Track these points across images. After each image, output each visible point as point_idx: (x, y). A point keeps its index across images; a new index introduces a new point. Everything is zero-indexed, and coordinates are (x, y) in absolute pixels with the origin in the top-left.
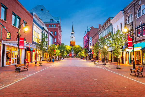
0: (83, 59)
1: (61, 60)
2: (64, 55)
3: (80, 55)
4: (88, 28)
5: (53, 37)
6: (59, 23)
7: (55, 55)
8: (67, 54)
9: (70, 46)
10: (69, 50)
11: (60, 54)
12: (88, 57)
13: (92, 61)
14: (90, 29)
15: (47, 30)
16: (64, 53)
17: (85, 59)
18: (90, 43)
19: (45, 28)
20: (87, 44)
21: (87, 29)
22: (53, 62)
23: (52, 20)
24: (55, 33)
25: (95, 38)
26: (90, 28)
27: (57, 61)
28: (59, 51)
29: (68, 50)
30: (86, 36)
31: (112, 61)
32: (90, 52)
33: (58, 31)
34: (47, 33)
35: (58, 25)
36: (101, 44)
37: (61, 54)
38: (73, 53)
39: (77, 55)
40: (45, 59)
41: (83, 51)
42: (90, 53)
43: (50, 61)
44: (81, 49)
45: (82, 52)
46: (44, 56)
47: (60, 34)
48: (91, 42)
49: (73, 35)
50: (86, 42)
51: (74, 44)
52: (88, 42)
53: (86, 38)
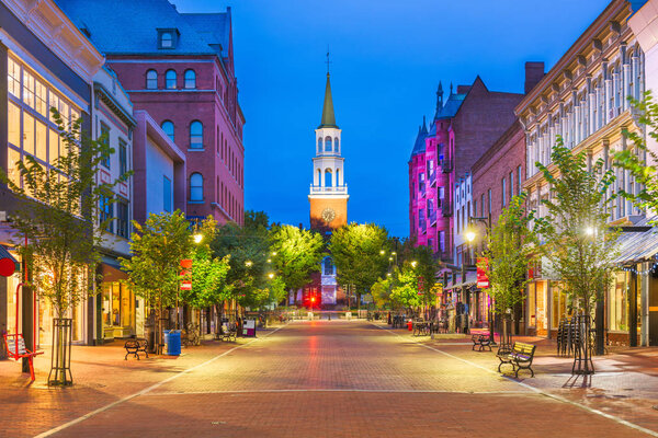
0: (410, 328)
1: (240, 340)
2: (268, 301)
3: (385, 296)
4: (440, 94)
5: (178, 163)
6: (225, 54)
7: (194, 295)
8: (287, 289)
9: (307, 234)
10: (303, 261)
11: (228, 288)
12: (446, 315)
13: (482, 345)
14: (462, 97)
15: (129, 108)
16: (259, 283)
17: (420, 327)
18: (458, 207)
19: (110, 89)
20: (438, 214)
21: (439, 104)
22: (174, 352)
23: (166, 36)
24: (197, 129)
25: (501, 169)
26: (461, 89)
27: (206, 344)
28: (221, 269)
29: (298, 259)
30: (428, 154)
31: (633, 340)
32: (459, 278)
33: (220, 120)
34: (130, 125)
35: (217, 71)
36: (555, 202)
37: (234, 292)
38: (329, 280)
39: (366, 299)
40: (119, 332)
41: (410, 268)
42: (459, 285)
43: (152, 347)
44: (388, 254)
45: (402, 278)
46: (106, 304)
47: (232, 143)
48: (469, 197)
49: (331, 150)
50: (429, 202)
51: (340, 220)
52: (442, 196)
53: (432, 172)
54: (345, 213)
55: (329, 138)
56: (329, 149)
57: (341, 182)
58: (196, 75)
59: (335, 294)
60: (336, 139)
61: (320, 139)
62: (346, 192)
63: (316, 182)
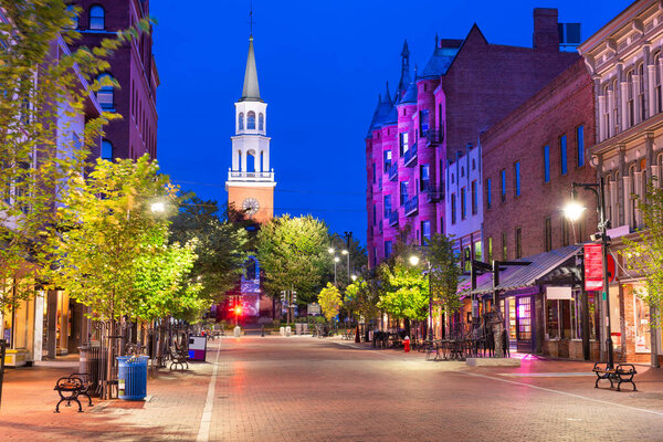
18: (452, 189)
20: (422, 198)
22: (136, 394)
30: (400, 126)
33: (135, 73)
38: (251, 287)
48: (475, 175)
49: (254, 128)
50: (402, 186)
51: (265, 212)
52: (427, 177)
53: (406, 148)
54: (270, 204)
55: (252, 114)
56: (251, 126)
57: (266, 167)
58: (105, 12)
59: (258, 305)
60: (261, 114)
61: (241, 114)
62: (272, 179)
63: (235, 166)
